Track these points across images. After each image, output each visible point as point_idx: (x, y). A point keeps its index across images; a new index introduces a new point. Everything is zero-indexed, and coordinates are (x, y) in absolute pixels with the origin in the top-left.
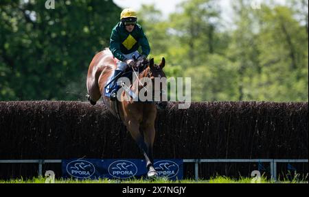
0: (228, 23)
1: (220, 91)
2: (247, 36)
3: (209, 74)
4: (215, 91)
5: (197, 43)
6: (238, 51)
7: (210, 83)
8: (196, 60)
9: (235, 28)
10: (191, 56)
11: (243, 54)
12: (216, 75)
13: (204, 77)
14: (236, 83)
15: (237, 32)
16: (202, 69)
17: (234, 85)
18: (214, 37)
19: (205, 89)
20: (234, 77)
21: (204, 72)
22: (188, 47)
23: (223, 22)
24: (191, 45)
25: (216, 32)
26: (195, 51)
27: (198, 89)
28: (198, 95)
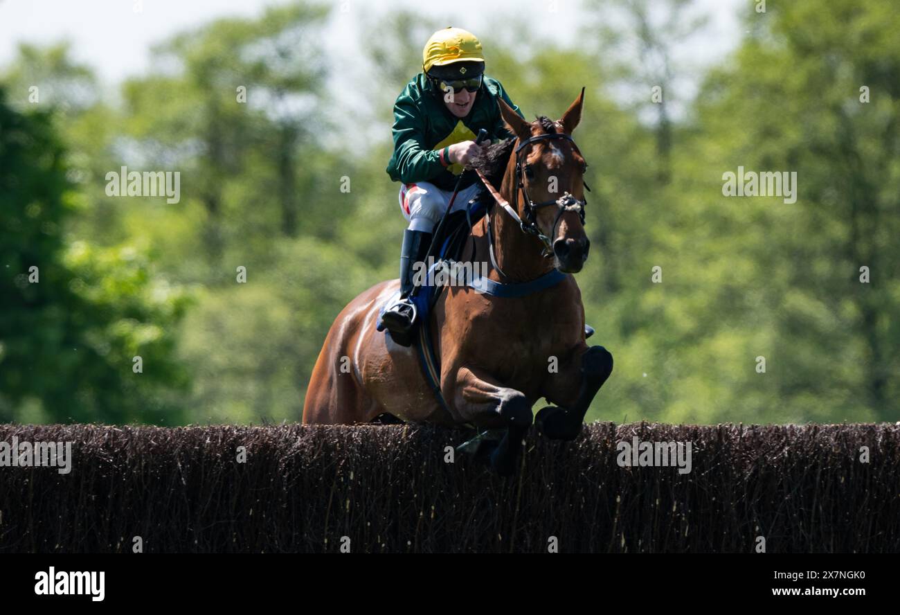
0: (352, 114)
3: (280, 315)
5: (234, 194)
7: (287, 349)
8: (233, 260)
10: (211, 245)
13: (263, 326)
18: (300, 173)
19: (265, 372)
21: (259, 309)
22: (197, 211)
23: (335, 114)
24: (213, 204)
25: (301, 151)
26: (228, 228)
27: (239, 373)
28: (239, 397)
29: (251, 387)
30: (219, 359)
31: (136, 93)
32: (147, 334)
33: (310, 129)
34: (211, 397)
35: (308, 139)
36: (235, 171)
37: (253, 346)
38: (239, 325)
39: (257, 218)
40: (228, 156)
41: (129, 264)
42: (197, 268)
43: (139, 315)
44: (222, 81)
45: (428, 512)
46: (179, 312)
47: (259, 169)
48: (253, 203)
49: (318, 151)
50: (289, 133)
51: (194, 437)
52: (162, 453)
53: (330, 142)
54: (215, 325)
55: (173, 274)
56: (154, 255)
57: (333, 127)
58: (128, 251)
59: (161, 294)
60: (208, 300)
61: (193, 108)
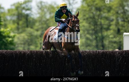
0: (35, 13)
1: (31, 45)
2: (44, 19)
3: (26, 37)
4: (29, 45)
5: (21, 23)
6: (40, 27)
7: (27, 41)
8: (20, 30)
9: (38, 16)
10: (18, 29)
11: (42, 28)
12: (30, 38)
13: (24, 38)
14: (39, 41)
15: (39, 17)
17: (38, 42)
18: (29, 20)
19: (24, 44)
20: (38, 38)
21: (24, 36)
22: (16, 25)
23: (33, 13)
24: (18, 24)
25: (29, 18)
26: (20, 27)
27: (21, 44)
28: (21, 47)
29: (23, 46)
30: (19, 42)
31: (9, 10)
32: (10, 39)
34: (18, 47)
35: (29, 16)
36: (21, 20)
37: (23, 41)
38: (21, 38)
39: (23, 25)
40: (20, 18)
41: (8, 31)
42: (16, 31)
43: (9, 37)
44: (20, 9)
45: (44, 60)
46: (14, 36)
47: (24, 20)
48: (23, 24)
50: (27, 15)
51: (16, 52)
52: (12, 53)
53: (32, 17)
54: (18, 38)
55: (13, 32)
56: (11, 30)
57: (32, 15)
58: (8, 29)
59: (12, 34)
60: (17, 35)
61: (16, 12)
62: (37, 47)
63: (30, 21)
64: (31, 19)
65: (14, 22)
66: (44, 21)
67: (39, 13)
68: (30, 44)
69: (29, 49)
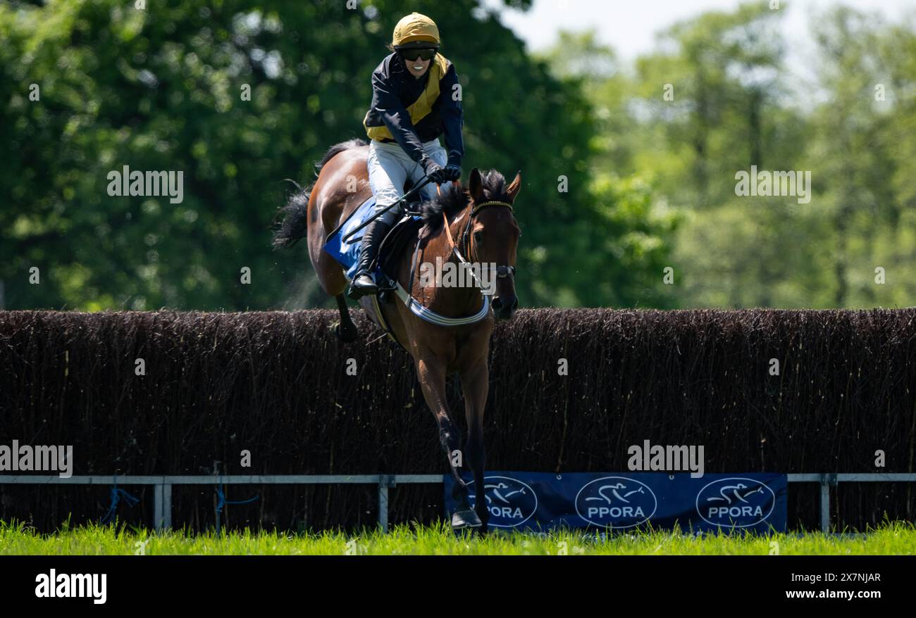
0: (804, 83)
1: (780, 277)
2: (859, 119)
3: (749, 229)
4: (769, 277)
5: (716, 140)
6: (835, 164)
7: (754, 254)
8: (714, 189)
9: (823, 97)
10: (699, 177)
11: (849, 172)
12: (770, 233)
13: (737, 237)
14: (827, 254)
15: (831, 107)
16: (729, 214)
17: (820, 261)
18: (765, 124)
19: (739, 270)
20: (823, 237)
21: (735, 225)
22: (688, 153)
23: (790, 82)
24: (700, 148)
25: (765, 110)
26: (712, 165)
27: (720, 271)
28: (719, 288)
29: (728, 282)
30: (705, 261)
31: (644, 67)
32: (649, 243)
33: (772, 92)
34: (699, 288)
35: (769, 100)
36: (716, 123)
37: (729, 253)
38: (719, 236)
39: (733, 158)
40: (711, 112)
41: (638, 191)
42: (689, 194)
43: (645, 229)
44: (709, 59)
45: (856, 373)
46: (675, 226)
47: (735, 121)
48: (731, 147)
49: (777, 108)
50: (756, 97)
51: (683, 317)
52: (661, 326)
53: (787, 103)
54: (701, 236)
56: (656, 184)
57: (788, 92)
58: (637, 182)
59: (661, 212)
60: (694, 218)
61: (687, 77)
62: (813, 287)
63: (773, 131)
64: (779, 120)
65: (674, 136)
66: (859, 130)
67: (828, 83)
68: (773, 271)
69: (765, 302)
